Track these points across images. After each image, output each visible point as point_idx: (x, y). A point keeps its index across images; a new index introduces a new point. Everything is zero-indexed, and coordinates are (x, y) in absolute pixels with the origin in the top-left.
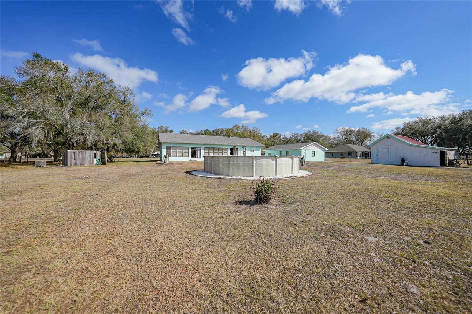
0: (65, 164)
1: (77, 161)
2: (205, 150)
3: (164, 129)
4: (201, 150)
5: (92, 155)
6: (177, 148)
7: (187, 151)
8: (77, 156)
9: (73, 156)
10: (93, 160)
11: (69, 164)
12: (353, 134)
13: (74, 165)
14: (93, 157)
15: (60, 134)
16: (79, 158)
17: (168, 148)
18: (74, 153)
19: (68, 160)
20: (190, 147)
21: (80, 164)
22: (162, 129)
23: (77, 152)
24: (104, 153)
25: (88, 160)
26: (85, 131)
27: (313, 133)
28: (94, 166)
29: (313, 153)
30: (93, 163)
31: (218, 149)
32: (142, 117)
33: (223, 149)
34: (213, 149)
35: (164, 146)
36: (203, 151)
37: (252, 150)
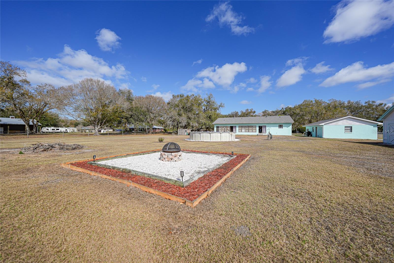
1: (180, 133)
2: (239, 127)
5: (185, 131)
6: (222, 127)
18: (180, 130)
20: (229, 126)
29: (348, 128)
30: (185, 134)
31: (248, 127)
32: (219, 109)
33: (252, 127)
34: (245, 127)
35: (215, 126)
36: (237, 128)
37: (281, 126)
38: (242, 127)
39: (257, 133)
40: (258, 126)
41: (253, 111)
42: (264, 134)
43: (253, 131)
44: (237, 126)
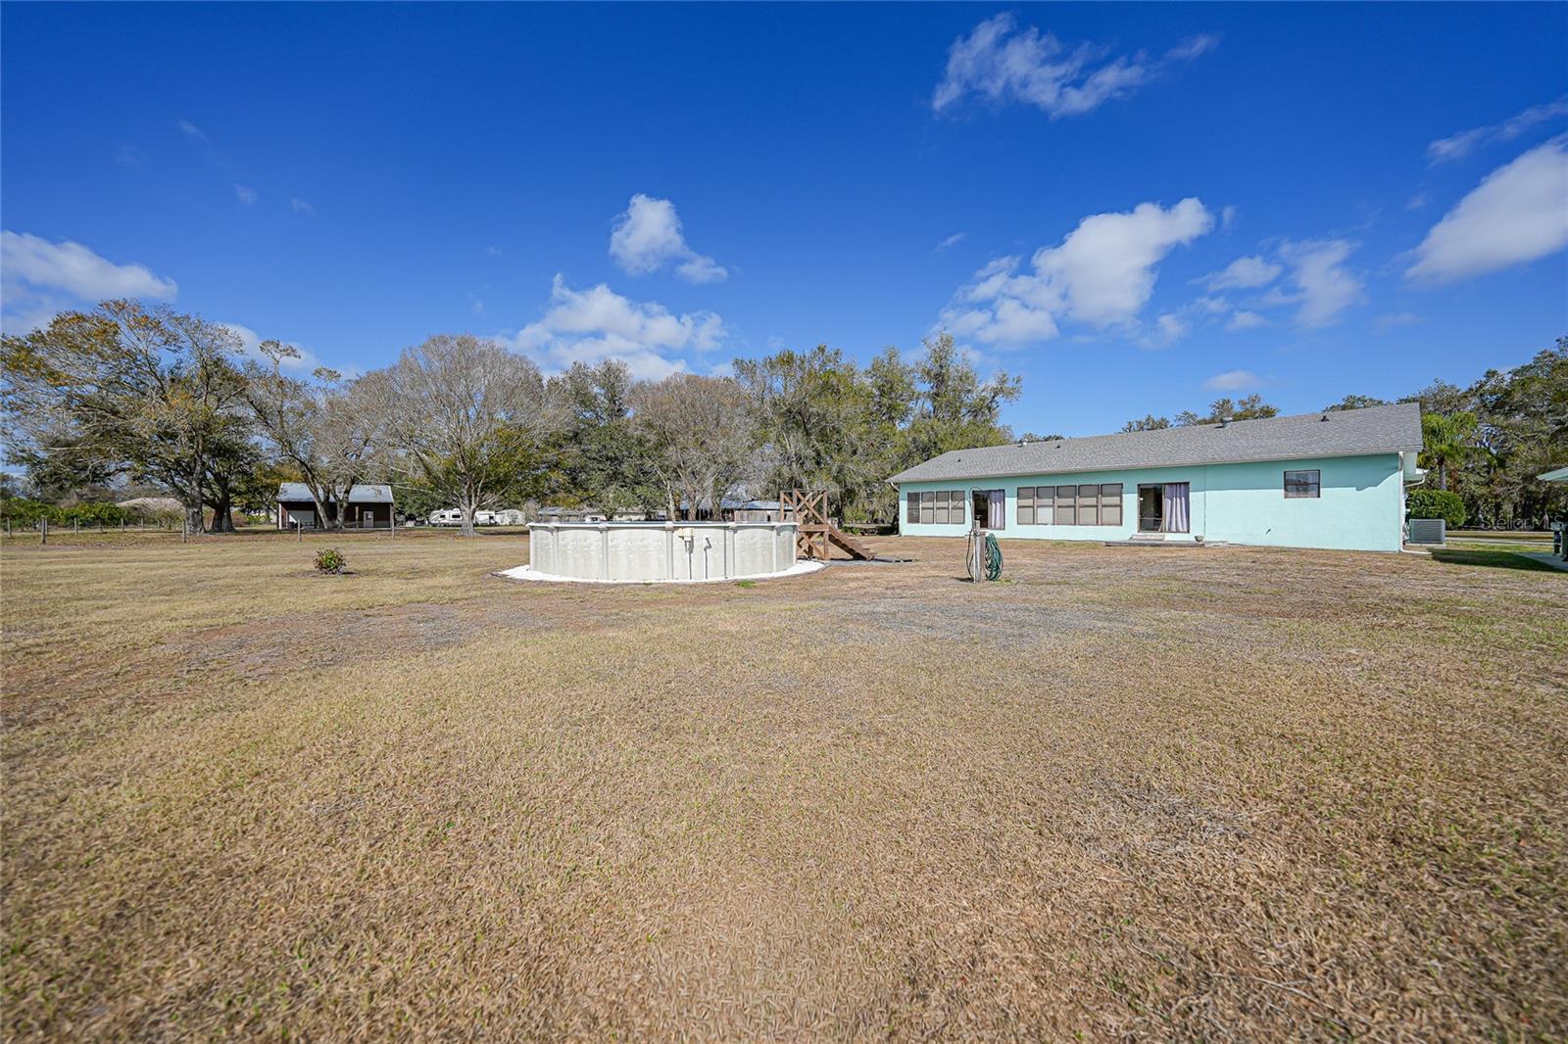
2: (1019, 496)
4: (1004, 497)
6: (934, 497)
7: (961, 504)
17: (913, 498)
20: (969, 490)
31: (1078, 491)
33: (1100, 490)
34: (1057, 492)
35: (903, 493)
36: (1011, 503)
37: (1300, 485)
38: (1038, 493)
39: (1129, 528)
40: (1131, 484)
42: (1169, 537)
43: (1105, 518)
44: (1011, 489)
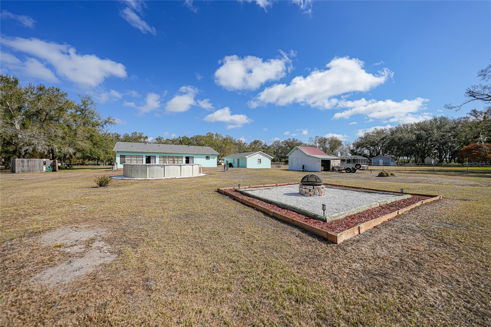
0: (13, 171)
1: (26, 168)
2: (160, 158)
3: (138, 135)
4: (155, 158)
5: (42, 163)
6: (131, 156)
7: (142, 159)
8: (26, 164)
9: (21, 164)
10: (43, 168)
11: (17, 171)
12: (327, 142)
13: (23, 172)
14: (43, 164)
15: (9, 143)
16: (28, 166)
17: (122, 156)
18: (23, 162)
19: (16, 167)
20: (144, 155)
21: (29, 171)
22: (136, 135)
23: (25, 160)
24: (55, 161)
25: (37, 168)
26: (35, 142)
27: (293, 141)
28: (44, 173)
29: (259, 160)
30: (43, 170)
31: (173, 157)
32: (104, 125)
33: (178, 157)
35: (118, 155)
36: (158, 159)
37: (207, 158)
38: (164, 157)
40: (184, 156)
41: (144, 136)
43: (179, 163)
44: (157, 156)
